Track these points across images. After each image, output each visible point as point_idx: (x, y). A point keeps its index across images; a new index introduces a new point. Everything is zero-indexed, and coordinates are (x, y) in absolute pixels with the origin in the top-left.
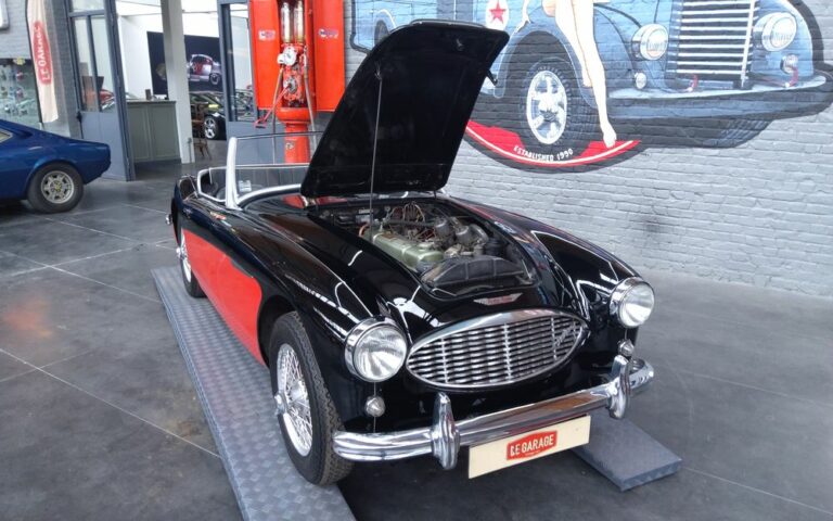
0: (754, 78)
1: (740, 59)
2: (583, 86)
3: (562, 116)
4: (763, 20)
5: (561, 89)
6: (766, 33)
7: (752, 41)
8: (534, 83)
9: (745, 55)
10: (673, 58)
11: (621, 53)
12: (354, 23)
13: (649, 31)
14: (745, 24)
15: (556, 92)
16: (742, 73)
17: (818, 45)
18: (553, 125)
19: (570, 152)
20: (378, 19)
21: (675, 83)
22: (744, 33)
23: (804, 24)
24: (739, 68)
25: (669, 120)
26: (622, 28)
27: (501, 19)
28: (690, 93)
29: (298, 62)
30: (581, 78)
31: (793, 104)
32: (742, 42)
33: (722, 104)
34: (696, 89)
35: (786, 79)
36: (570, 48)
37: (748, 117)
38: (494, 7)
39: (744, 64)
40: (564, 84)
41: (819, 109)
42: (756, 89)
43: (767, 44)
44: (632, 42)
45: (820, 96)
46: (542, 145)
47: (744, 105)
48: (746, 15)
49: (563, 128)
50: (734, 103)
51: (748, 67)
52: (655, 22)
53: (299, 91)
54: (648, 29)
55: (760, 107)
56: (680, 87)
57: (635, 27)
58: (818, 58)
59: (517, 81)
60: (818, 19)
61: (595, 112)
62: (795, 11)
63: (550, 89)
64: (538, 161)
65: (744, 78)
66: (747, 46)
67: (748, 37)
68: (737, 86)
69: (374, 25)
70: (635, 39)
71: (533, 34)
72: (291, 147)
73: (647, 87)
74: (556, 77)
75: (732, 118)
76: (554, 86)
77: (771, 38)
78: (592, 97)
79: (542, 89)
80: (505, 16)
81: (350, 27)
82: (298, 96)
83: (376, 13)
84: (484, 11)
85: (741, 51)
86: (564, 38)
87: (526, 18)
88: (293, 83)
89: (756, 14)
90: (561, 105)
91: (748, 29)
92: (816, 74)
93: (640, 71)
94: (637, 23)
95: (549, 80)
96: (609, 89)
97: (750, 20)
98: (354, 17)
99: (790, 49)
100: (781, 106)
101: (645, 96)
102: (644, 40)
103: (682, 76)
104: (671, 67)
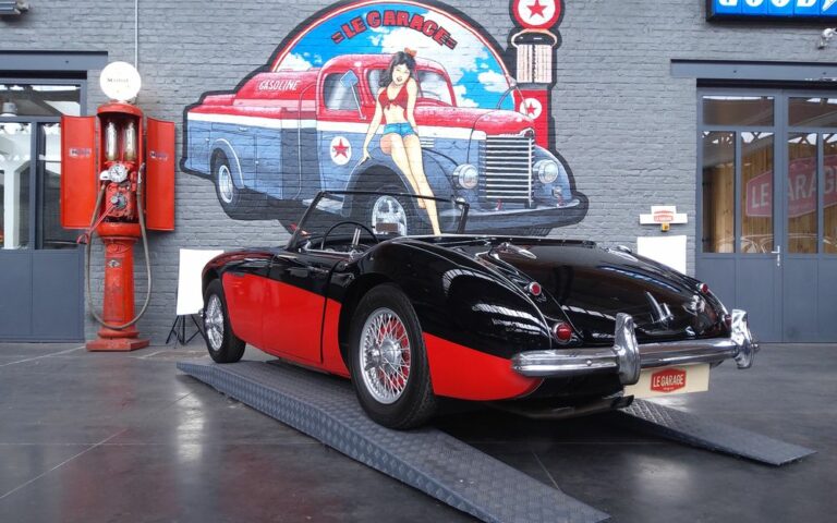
0: (537, 201)
1: (527, 189)
2: (418, 208)
3: (402, 230)
4: (538, 164)
5: (401, 209)
6: (541, 172)
7: (533, 177)
8: (377, 205)
9: (530, 186)
10: (482, 188)
11: (445, 184)
12: (185, 149)
13: (464, 169)
14: (527, 166)
15: (396, 212)
16: (529, 197)
17: (572, 181)
20: (215, 147)
21: (487, 205)
22: (527, 172)
23: (562, 167)
24: (527, 195)
25: (485, 231)
26: (444, 166)
27: (344, 154)
28: (497, 212)
29: (128, 179)
30: (417, 201)
31: (563, 218)
32: (527, 177)
33: (519, 219)
34: (500, 209)
35: (557, 201)
36: (405, 178)
37: (536, 227)
38: (337, 144)
39: (530, 191)
40: (403, 206)
41: (579, 219)
42: (539, 208)
43: (542, 179)
44: (453, 176)
45: (579, 212)
47: (533, 219)
48: (527, 161)
50: (527, 218)
51: (533, 194)
52: (468, 163)
53: (129, 207)
54: (463, 167)
55: (542, 220)
56: (490, 208)
57: (453, 166)
58: (573, 188)
59: (362, 204)
60: (570, 165)
62: (557, 160)
63: (391, 209)
65: (531, 201)
66: (530, 180)
67: (530, 175)
68: (527, 207)
69: (211, 152)
70: (455, 174)
71: (372, 167)
72: (117, 264)
74: (396, 201)
75: (527, 227)
76: (395, 207)
77: (544, 175)
78: (427, 216)
79: (384, 209)
80: (349, 153)
81: (180, 152)
82: (128, 213)
83: (212, 141)
84: (329, 147)
85: (527, 183)
86: (400, 171)
87: (366, 155)
88: (121, 199)
89: (533, 160)
90: (402, 222)
91: (530, 169)
92: (573, 198)
93: (461, 196)
94: (455, 163)
95: (390, 202)
96: (439, 210)
97: (530, 163)
98: (185, 143)
99: (557, 182)
100: (556, 219)
102: (461, 174)
103: (490, 200)
104: (482, 194)
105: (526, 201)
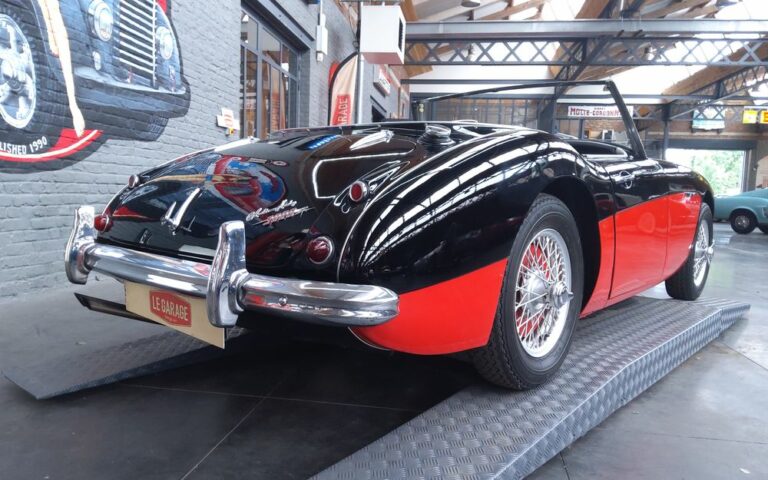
0: (159, 80)
1: (152, 61)
2: (50, 52)
3: (31, 88)
4: (159, 30)
5: (26, 47)
6: (162, 42)
7: (155, 46)
9: (154, 57)
10: (116, 45)
11: (81, 26)
13: (101, 7)
14: (151, 29)
15: (21, 51)
16: (153, 73)
17: (181, 63)
18: (21, 100)
19: (43, 141)
21: (120, 72)
22: (152, 38)
23: (175, 42)
24: (152, 68)
25: (120, 110)
28: (129, 84)
30: (47, 41)
31: (177, 107)
32: (152, 45)
33: (146, 100)
34: (132, 82)
35: (172, 85)
37: (159, 114)
39: (154, 65)
40: (30, 43)
41: (184, 112)
42: (162, 90)
43: (162, 52)
44: (89, 14)
45: (184, 102)
46: (10, 129)
47: (156, 103)
48: (152, 22)
49: (34, 106)
50: (152, 100)
51: (156, 69)
54: (99, 5)
55: (163, 106)
56: (123, 77)
58: (181, 72)
61: (63, 90)
63: (13, 45)
64: (8, 155)
65: (154, 78)
66: (154, 50)
67: (154, 42)
68: (151, 85)
70: (91, 11)
73: (102, 71)
74: (20, 30)
75: (152, 113)
76: (19, 42)
77: (163, 47)
79: (4, 42)
85: (151, 53)
89: (156, 23)
90: (29, 73)
91: (154, 35)
92: (182, 84)
93: (96, 49)
95: (12, 30)
97: (154, 27)
99: (172, 60)
100: (171, 107)
101: (100, 80)
102: (97, 15)
103: (123, 64)
104: (116, 53)
105: (149, 76)
